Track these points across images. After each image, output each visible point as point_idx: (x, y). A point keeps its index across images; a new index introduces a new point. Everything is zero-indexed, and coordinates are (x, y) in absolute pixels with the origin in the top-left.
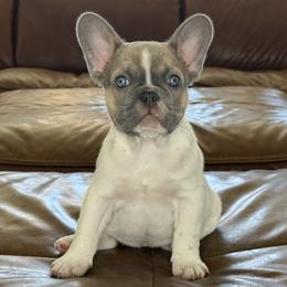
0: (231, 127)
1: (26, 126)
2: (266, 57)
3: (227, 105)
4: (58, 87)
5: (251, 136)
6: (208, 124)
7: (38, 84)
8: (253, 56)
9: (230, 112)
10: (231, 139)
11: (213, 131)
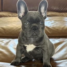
0: (56, 27)
2: (64, 9)
3: (55, 21)
4: (13, 17)
5: (61, 29)
6: (50, 26)
7: (8, 16)
8: (61, 9)
9: (56, 23)
10: (56, 30)
11: (52, 28)
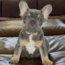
0: (49, 27)
1: (4, 28)
2: (56, 13)
6: (44, 26)
8: (53, 13)
10: (49, 29)
11: (45, 28)
